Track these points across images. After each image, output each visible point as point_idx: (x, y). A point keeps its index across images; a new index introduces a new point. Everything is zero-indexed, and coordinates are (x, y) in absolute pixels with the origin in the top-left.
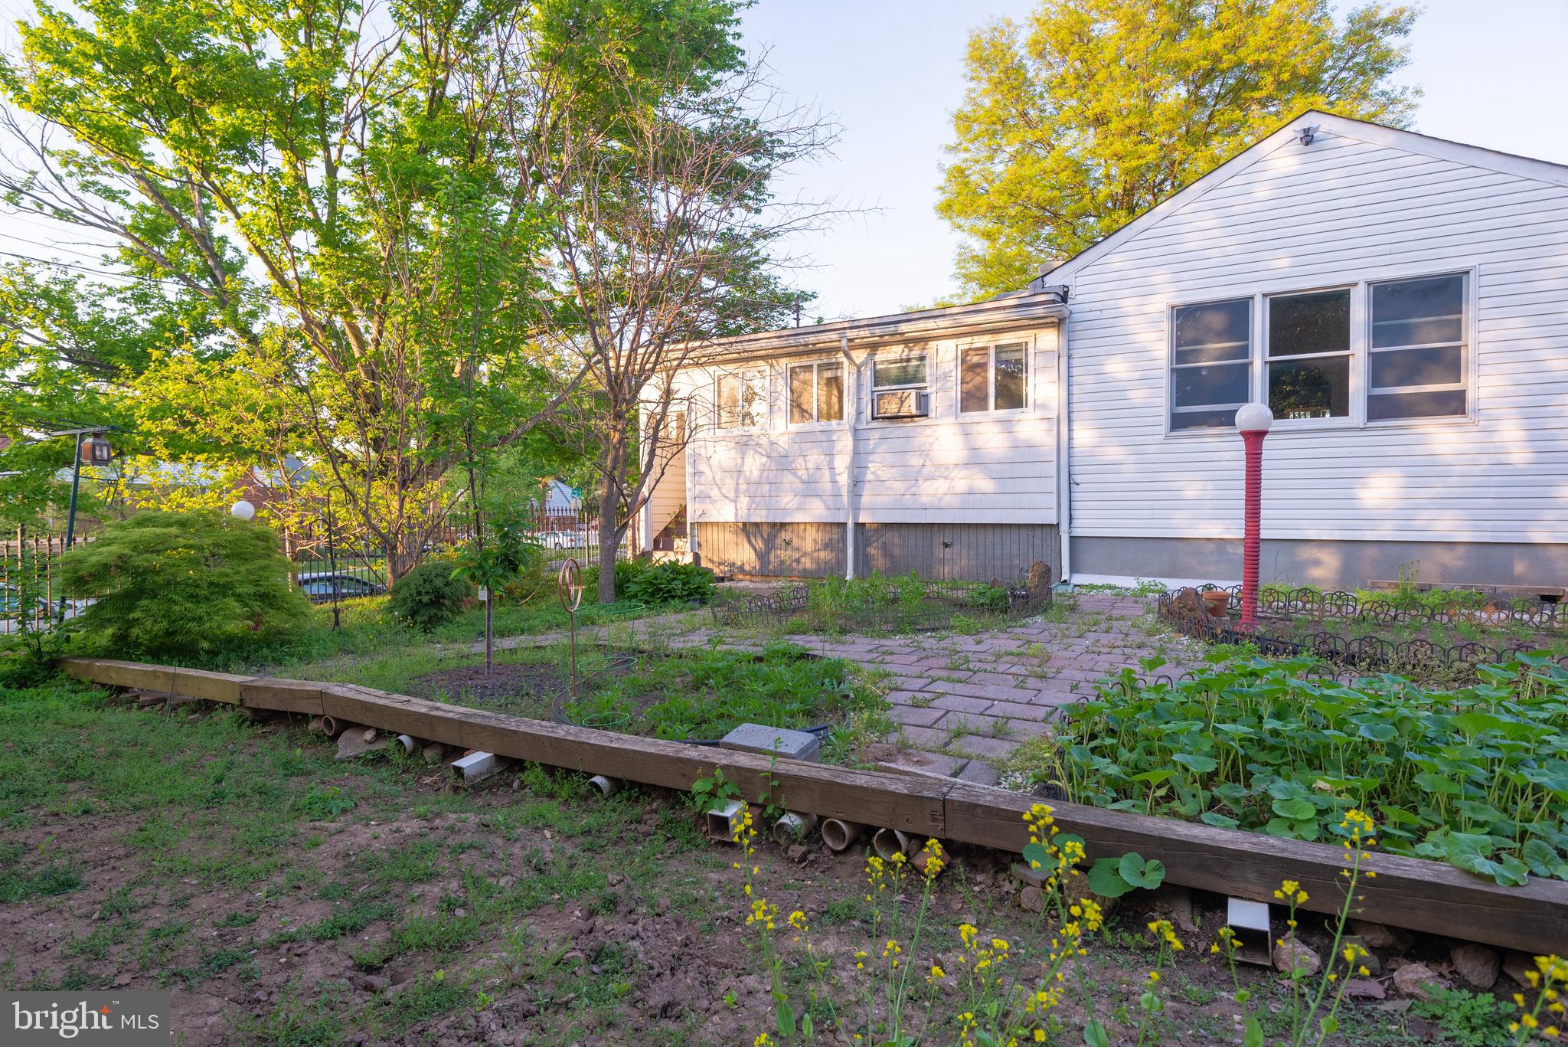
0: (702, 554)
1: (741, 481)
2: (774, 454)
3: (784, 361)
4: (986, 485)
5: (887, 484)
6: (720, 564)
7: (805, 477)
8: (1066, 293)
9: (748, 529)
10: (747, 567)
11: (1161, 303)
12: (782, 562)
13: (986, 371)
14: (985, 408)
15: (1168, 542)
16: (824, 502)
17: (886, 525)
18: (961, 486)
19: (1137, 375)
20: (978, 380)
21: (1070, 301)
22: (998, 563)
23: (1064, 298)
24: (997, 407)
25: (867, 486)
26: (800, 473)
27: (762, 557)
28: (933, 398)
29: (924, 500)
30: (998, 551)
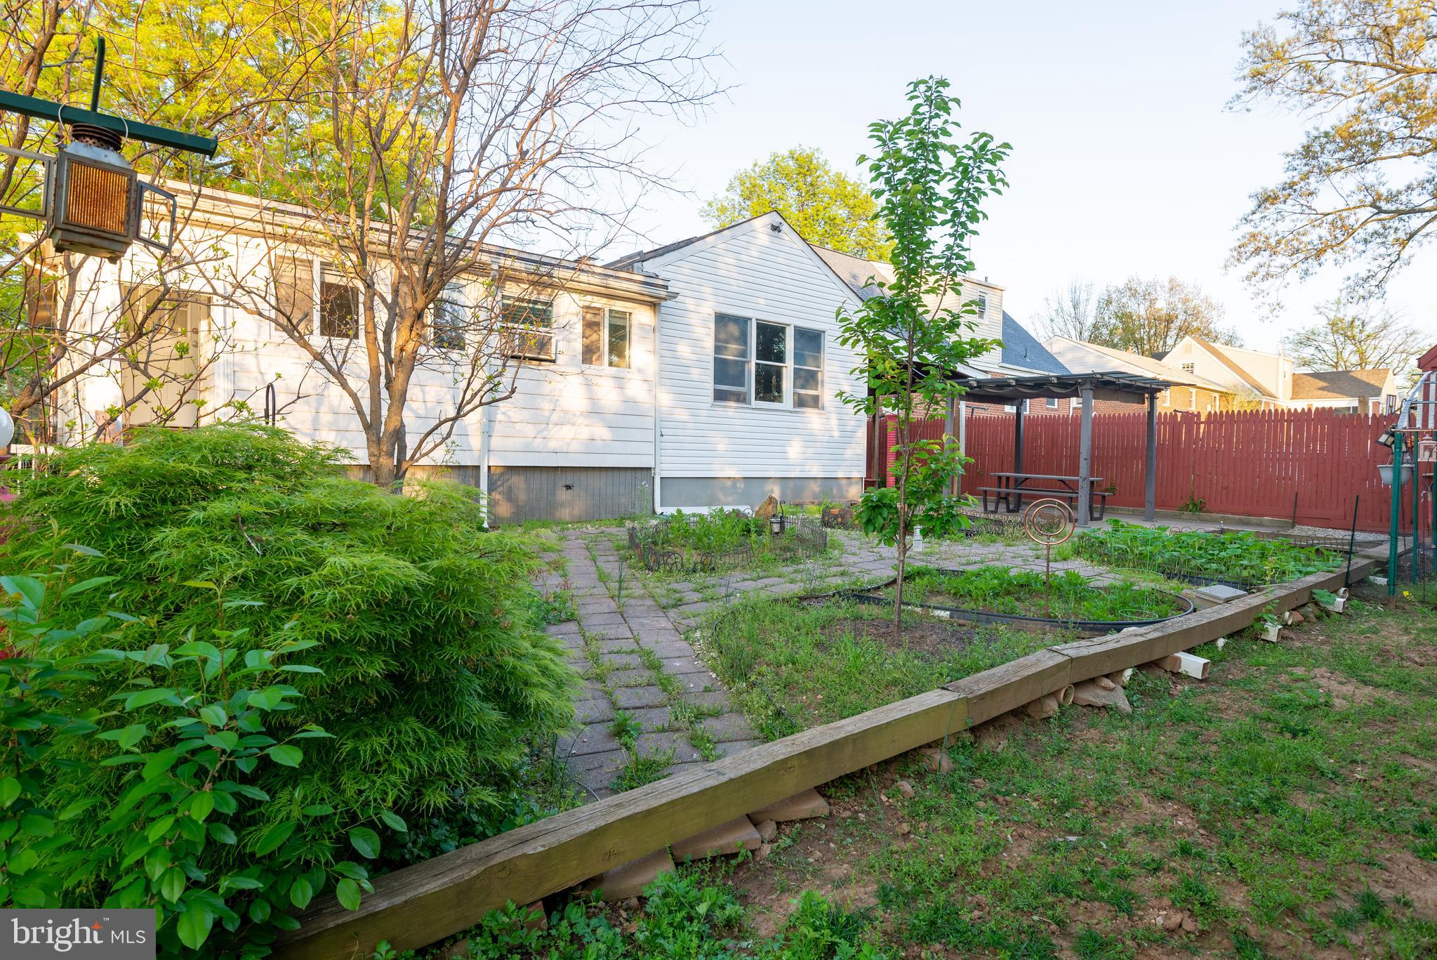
1: (323, 409)
4: (602, 432)
5: (517, 426)
7: (422, 412)
11: (708, 310)
13: (601, 330)
14: (601, 363)
17: (513, 468)
18: (585, 433)
20: (595, 337)
22: (609, 502)
24: (610, 364)
25: (498, 426)
28: (558, 344)
29: (553, 445)
30: (610, 491)
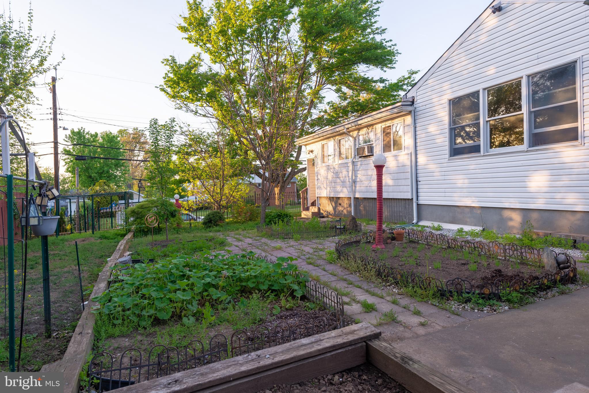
0: (321, 208)
1: (328, 182)
2: (335, 172)
3: (337, 137)
5: (363, 182)
6: (325, 211)
7: (342, 180)
8: (414, 100)
9: (331, 199)
10: (331, 213)
11: (446, 99)
12: (339, 211)
13: (390, 135)
14: (391, 151)
15: (451, 207)
16: (347, 189)
17: (364, 198)
19: (438, 132)
20: (388, 139)
21: (415, 103)
22: (396, 214)
23: (413, 102)
24: (394, 150)
25: (358, 183)
26: (341, 178)
27: (334, 209)
28: (375, 147)
30: (395, 210)
